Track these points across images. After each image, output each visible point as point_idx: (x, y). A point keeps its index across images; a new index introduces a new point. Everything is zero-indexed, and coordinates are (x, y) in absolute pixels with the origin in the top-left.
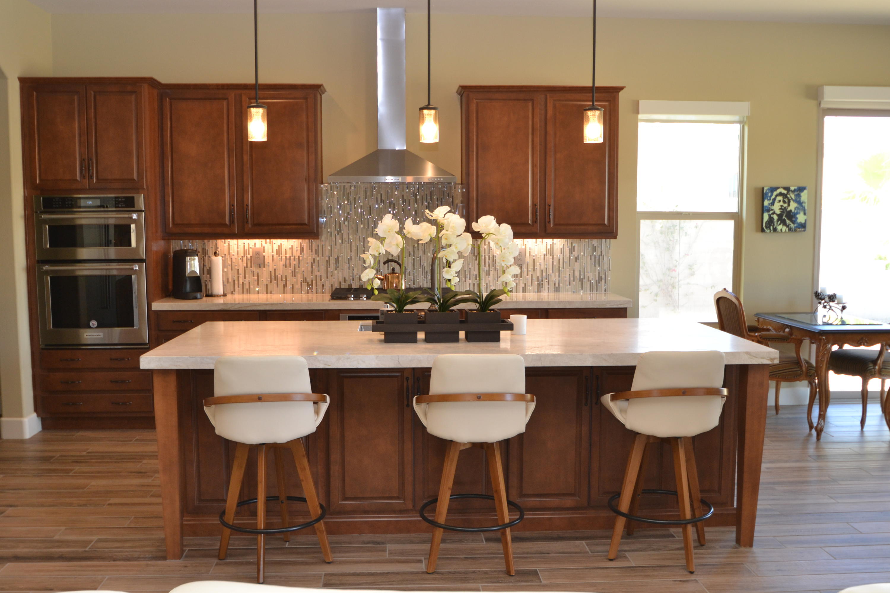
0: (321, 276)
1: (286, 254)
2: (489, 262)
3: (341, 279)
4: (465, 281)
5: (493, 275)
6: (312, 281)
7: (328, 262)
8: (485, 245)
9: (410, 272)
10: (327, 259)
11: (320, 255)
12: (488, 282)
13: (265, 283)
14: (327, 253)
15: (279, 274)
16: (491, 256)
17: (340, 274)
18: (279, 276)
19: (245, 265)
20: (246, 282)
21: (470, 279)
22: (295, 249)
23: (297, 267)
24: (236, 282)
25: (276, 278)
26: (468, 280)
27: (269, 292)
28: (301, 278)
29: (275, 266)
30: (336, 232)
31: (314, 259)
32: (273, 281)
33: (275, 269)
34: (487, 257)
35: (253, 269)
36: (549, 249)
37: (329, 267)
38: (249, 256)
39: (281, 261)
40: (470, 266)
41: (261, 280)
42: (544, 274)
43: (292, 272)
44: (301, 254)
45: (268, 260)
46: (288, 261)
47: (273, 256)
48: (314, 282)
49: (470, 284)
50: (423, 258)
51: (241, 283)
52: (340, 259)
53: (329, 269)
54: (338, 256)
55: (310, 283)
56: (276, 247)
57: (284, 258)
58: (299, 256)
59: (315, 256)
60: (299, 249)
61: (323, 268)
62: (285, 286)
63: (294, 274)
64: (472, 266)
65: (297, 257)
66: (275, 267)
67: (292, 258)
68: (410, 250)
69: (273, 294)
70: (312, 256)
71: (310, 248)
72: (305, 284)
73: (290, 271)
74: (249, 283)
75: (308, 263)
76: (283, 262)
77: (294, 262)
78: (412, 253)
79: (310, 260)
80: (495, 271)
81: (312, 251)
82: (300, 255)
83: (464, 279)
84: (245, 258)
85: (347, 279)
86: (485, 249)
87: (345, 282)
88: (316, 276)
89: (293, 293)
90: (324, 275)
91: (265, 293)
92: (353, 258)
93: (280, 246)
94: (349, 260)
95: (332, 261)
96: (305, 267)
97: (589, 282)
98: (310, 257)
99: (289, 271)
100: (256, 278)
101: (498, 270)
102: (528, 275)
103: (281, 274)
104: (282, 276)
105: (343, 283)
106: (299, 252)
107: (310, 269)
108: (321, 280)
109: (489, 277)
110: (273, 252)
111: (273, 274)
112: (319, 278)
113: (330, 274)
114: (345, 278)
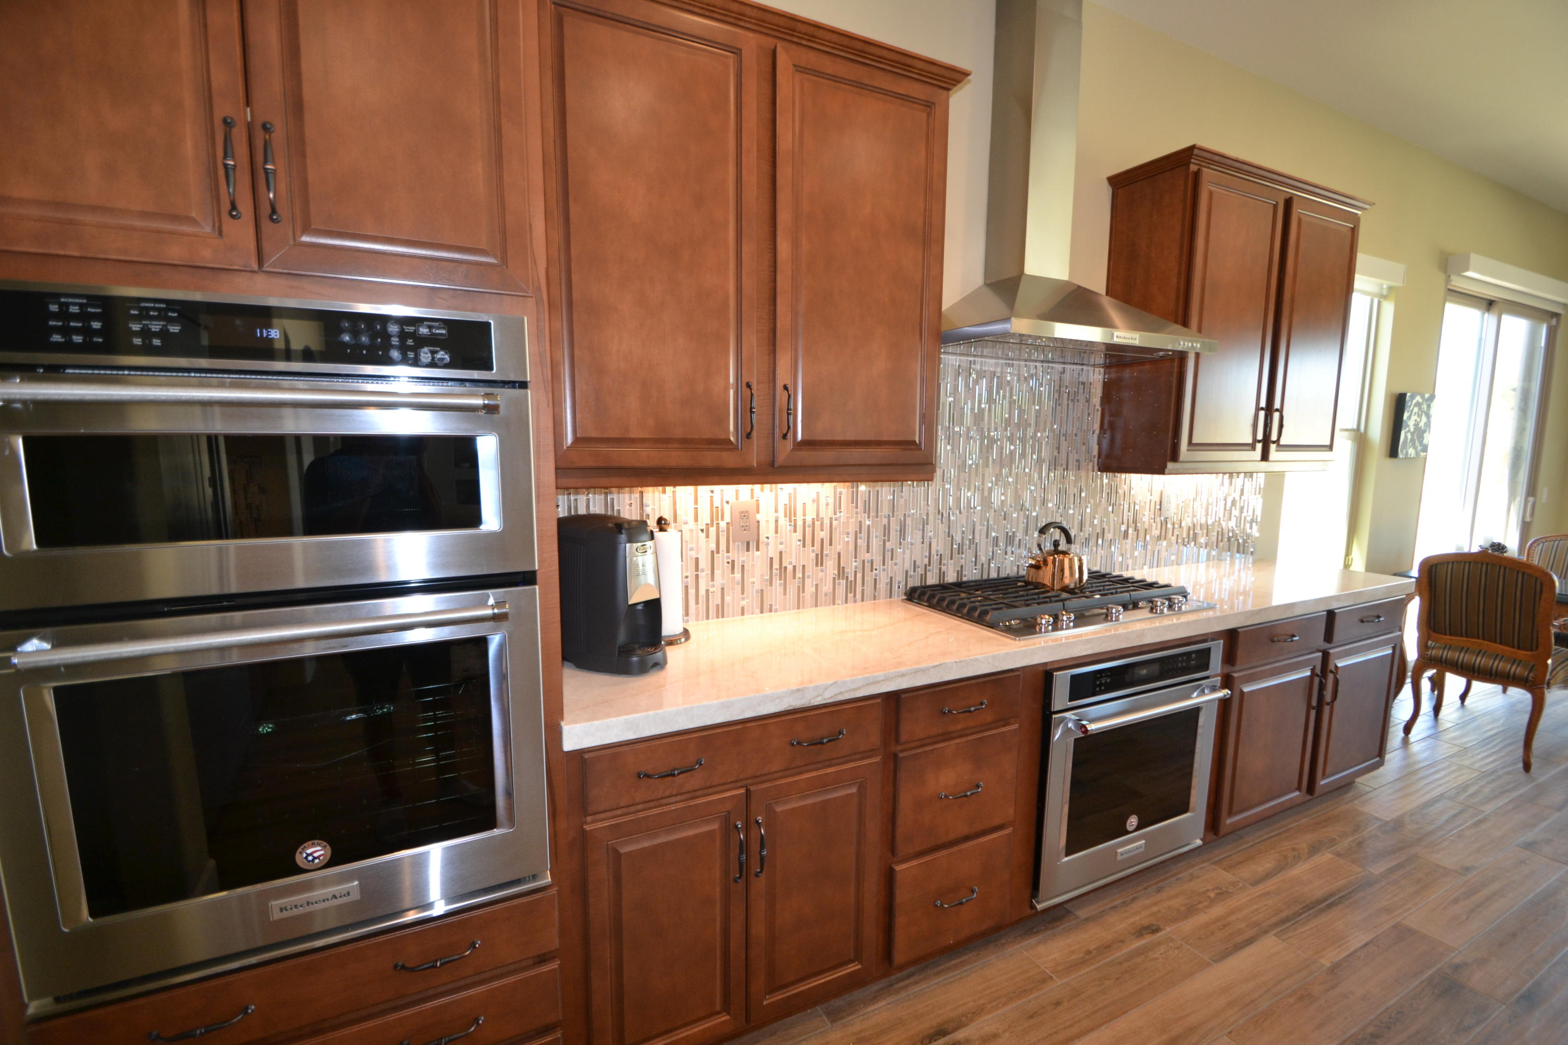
0: (872, 562)
1: (804, 515)
2: (1128, 516)
3: (908, 565)
6: (855, 573)
7: (886, 530)
8: (1125, 484)
9: (1020, 540)
10: (885, 521)
11: (873, 513)
12: (1124, 552)
13: (758, 586)
14: (885, 510)
15: (791, 563)
16: (1132, 504)
17: (908, 552)
18: (790, 568)
19: (713, 546)
20: (716, 590)
21: (1102, 549)
22: (822, 502)
23: (826, 542)
24: (692, 591)
25: (782, 569)
27: (766, 607)
28: (834, 570)
29: (781, 543)
31: (860, 523)
32: (777, 582)
33: (781, 553)
35: (733, 555)
37: (888, 541)
38: (723, 525)
39: (795, 531)
41: (749, 580)
42: (1191, 532)
43: (817, 555)
44: (835, 514)
45: (767, 530)
46: (808, 531)
47: (777, 521)
48: (859, 575)
51: (702, 592)
53: (887, 544)
55: (851, 578)
56: (783, 499)
57: (800, 523)
58: (831, 519)
59: (863, 517)
60: (831, 501)
61: (875, 543)
62: (801, 589)
63: (820, 560)
65: (827, 521)
66: (781, 547)
67: (817, 523)
69: (776, 611)
70: (857, 517)
71: (854, 499)
72: (841, 581)
73: (813, 555)
74: (723, 589)
75: (848, 534)
76: (799, 535)
77: (822, 533)
79: (852, 529)
80: (1135, 531)
81: (857, 507)
82: (834, 517)
84: (713, 530)
85: (918, 563)
86: (1125, 492)
87: (914, 571)
88: (863, 562)
90: (878, 560)
91: (758, 610)
92: (931, 518)
93: (793, 497)
94: (925, 523)
95: (895, 527)
96: (843, 542)
97: (1236, 542)
98: (854, 520)
99: (810, 555)
100: (738, 576)
101: (1138, 530)
102: (1173, 535)
103: (794, 564)
104: (794, 567)
106: (831, 507)
107: (851, 547)
110: (776, 511)
111: (776, 565)
112: (868, 566)
113: (888, 555)
114: (915, 562)
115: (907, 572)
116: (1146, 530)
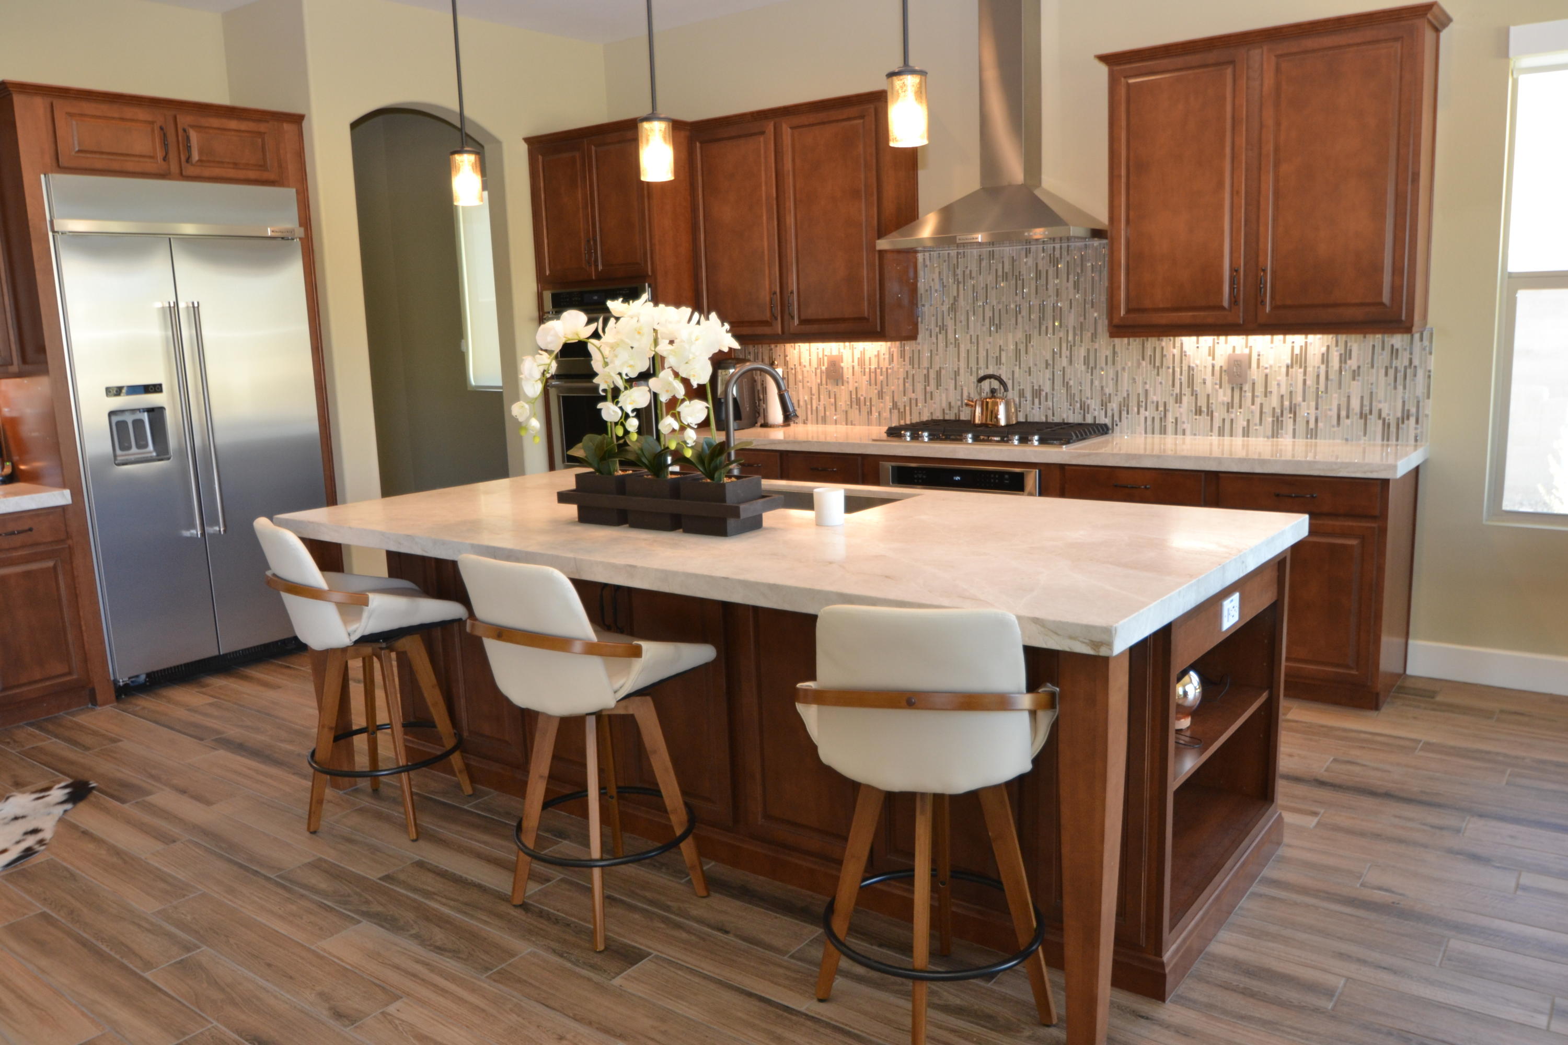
0: (917, 400)
1: (870, 364)
2: (1180, 379)
3: (944, 405)
4: (1138, 413)
5: (1188, 402)
6: (905, 406)
7: (927, 377)
8: (1174, 347)
9: (1047, 394)
10: (925, 372)
11: (916, 366)
12: (1178, 415)
13: (844, 408)
14: (925, 364)
15: (862, 395)
16: (1185, 368)
17: (944, 396)
18: (862, 398)
19: (819, 381)
20: (821, 408)
21: (1146, 410)
22: (882, 357)
23: (885, 383)
24: (809, 407)
25: (858, 400)
26: (1142, 410)
27: (849, 422)
29: (856, 382)
30: (938, 329)
31: (907, 372)
32: (854, 406)
33: (856, 388)
34: (1178, 370)
35: (830, 387)
36: (1297, 355)
37: (928, 385)
38: (824, 368)
39: (864, 375)
40: (1147, 387)
41: (839, 404)
42: (1287, 403)
43: (879, 392)
44: (890, 365)
45: (847, 374)
46: (873, 375)
47: (853, 368)
48: (908, 408)
49: (1146, 418)
50: (1068, 371)
51: (814, 408)
52: (943, 372)
53: (928, 388)
54: (940, 368)
55: (902, 410)
56: (857, 355)
57: (867, 370)
58: (887, 369)
59: (908, 367)
60: (887, 356)
61: (919, 387)
62: (870, 413)
63: (881, 395)
64: (1150, 387)
65: (884, 370)
66: (856, 384)
67: (878, 371)
68: (1048, 358)
69: (855, 425)
70: (904, 368)
71: (902, 354)
73: (876, 391)
74: (825, 408)
75: (898, 379)
76: (866, 378)
77: (881, 378)
78: (1050, 362)
79: (902, 375)
80: (1192, 395)
81: (904, 361)
82: (889, 367)
83: (1136, 409)
84: (819, 371)
85: (953, 404)
86: (1174, 355)
87: (950, 410)
88: (910, 399)
89: (880, 425)
90: (921, 397)
91: (844, 423)
92: (962, 371)
93: (863, 353)
94: (957, 373)
95: (932, 375)
96: (895, 385)
98: (902, 370)
99: (874, 393)
100: (832, 400)
101: (1197, 395)
102: (1253, 404)
103: (864, 395)
104: (865, 398)
105: (947, 411)
106: (887, 361)
107: (901, 388)
108: (917, 405)
109: (1180, 407)
110: (853, 362)
111: (854, 396)
112: (913, 402)
113: (928, 396)
114: (950, 403)
115: (944, 410)
116: (1208, 396)
